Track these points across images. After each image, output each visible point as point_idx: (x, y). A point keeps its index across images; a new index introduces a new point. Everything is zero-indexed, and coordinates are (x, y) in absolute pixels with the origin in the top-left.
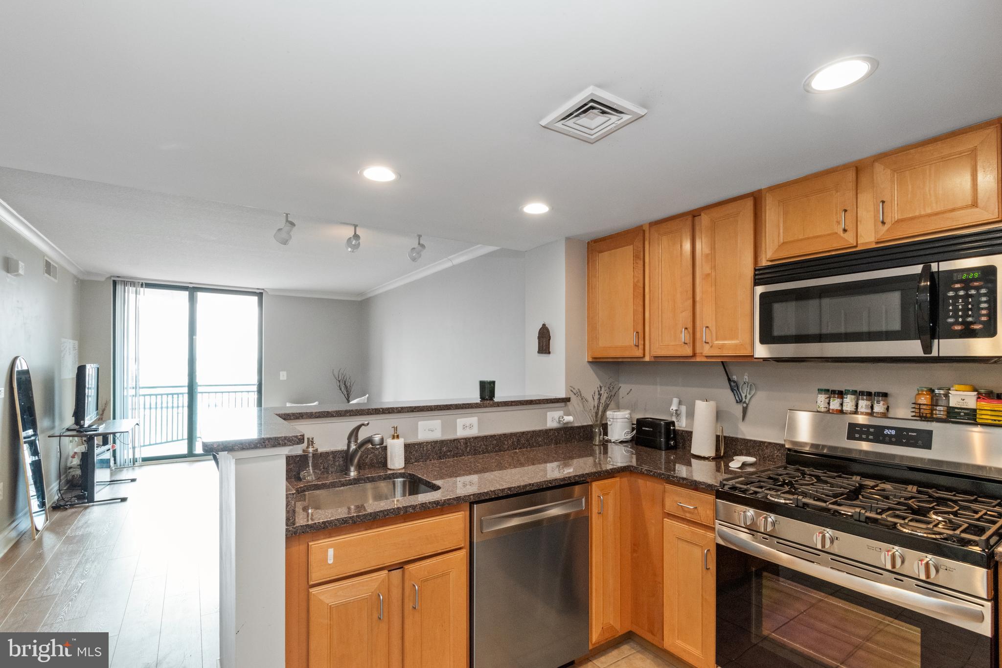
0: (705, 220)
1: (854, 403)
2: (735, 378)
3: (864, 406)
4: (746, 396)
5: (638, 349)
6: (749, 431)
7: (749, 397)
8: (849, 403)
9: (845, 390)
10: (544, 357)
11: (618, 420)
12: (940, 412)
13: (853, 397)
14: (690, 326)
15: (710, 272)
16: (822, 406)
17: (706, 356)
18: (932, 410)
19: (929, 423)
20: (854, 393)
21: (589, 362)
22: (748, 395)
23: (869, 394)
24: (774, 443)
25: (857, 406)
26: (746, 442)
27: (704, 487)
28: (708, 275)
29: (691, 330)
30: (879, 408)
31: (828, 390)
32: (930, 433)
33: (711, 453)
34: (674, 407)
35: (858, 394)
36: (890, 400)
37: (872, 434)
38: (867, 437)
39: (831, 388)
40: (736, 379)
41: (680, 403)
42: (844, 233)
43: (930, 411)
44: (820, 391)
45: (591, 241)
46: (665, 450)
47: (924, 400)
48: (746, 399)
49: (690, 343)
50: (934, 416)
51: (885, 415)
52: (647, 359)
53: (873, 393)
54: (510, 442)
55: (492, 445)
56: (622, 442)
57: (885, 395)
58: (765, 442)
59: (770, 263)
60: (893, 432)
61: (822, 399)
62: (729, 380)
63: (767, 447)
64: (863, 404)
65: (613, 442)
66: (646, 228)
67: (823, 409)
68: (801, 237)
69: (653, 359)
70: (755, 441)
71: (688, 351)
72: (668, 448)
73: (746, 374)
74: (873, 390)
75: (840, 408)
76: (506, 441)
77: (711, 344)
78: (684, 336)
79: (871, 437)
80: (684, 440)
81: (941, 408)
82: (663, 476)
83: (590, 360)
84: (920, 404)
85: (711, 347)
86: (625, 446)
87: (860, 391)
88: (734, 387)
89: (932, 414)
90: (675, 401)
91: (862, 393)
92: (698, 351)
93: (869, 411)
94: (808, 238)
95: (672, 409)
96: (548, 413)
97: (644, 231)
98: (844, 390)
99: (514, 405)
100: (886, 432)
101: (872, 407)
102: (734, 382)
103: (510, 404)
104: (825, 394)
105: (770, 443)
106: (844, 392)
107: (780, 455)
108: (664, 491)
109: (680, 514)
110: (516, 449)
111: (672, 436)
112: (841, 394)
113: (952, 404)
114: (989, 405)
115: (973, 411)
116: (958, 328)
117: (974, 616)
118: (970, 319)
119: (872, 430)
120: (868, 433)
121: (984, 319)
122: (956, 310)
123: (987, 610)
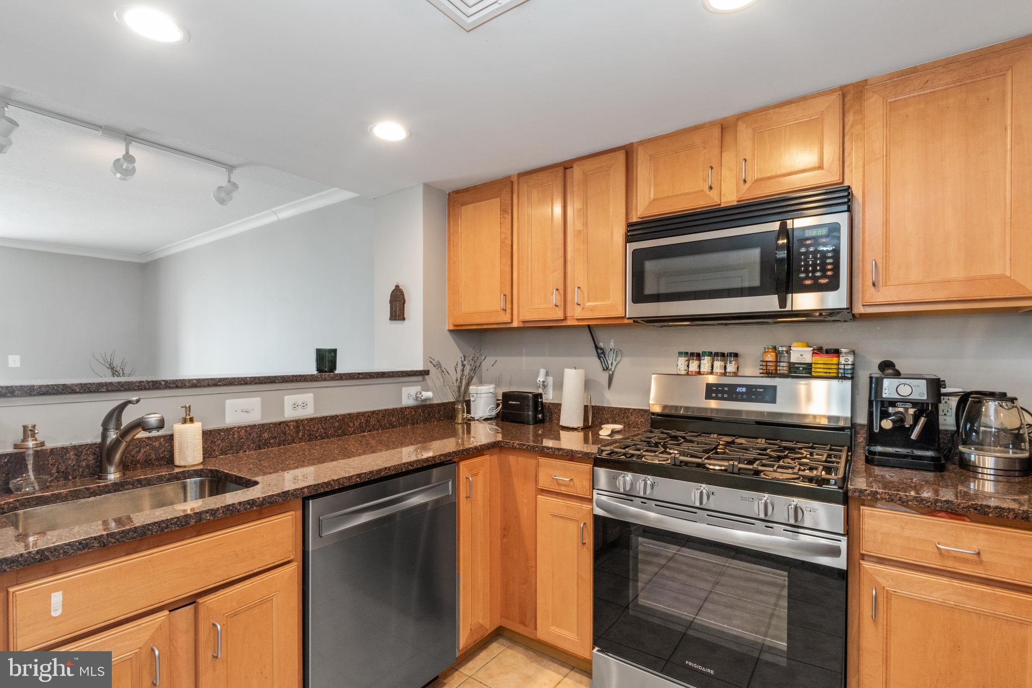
0: (577, 172)
1: (710, 365)
2: (601, 345)
3: (719, 367)
4: (612, 363)
5: (506, 314)
6: (614, 399)
7: (615, 363)
8: (706, 362)
9: (703, 352)
10: (397, 325)
11: (483, 395)
12: (783, 368)
13: (709, 358)
14: (561, 287)
15: (582, 229)
16: (682, 369)
17: (577, 319)
18: (776, 366)
19: (773, 379)
20: (710, 354)
21: (450, 331)
22: (614, 361)
23: (723, 355)
24: (639, 409)
25: (712, 367)
26: (612, 410)
27: (581, 455)
28: (579, 232)
29: (562, 291)
30: (731, 368)
31: (687, 353)
32: (774, 388)
33: (579, 423)
34: (541, 378)
35: (714, 355)
36: (740, 360)
37: (726, 392)
38: (723, 396)
39: (690, 351)
40: (602, 347)
41: (547, 374)
42: (709, 191)
43: (775, 367)
44: (680, 354)
45: (453, 192)
46: (533, 424)
47: (770, 357)
48: (612, 366)
49: (561, 306)
50: (778, 372)
51: (735, 374)
52: (515, 324)
53: (726, 354)
54: (357, 424)
55: (334, 427)
56: (486, 419)
57: (736, 355)
58: (630, 409)
59: (640, 220)
60: (744, 390)
61: (682, 361)
62: (596, 347)
63: (631, 413)
64: (718, 364)
65: (477, 420)
66: (515, 179)
67: (683, 371)
68: (670, 194)
69: (521, 325)
70: (620, 408)
71: (559, 315)
72: (537, 422)
73: (612, 340)
74: (726, 351)
75: (698, 370)
76: (351, 421)
77: (582, 305)
78: (555, 298)
79: (726, 396)
80: (551, 413)
81: (784, 364)
82: (537, 449)
83: (452, 328)
84: (767, 362)
85: (583, 309)
86: (489, 424)
87: (715, 353)
88: (601, 353)
89: (776, 370)
90: (542, 372)
91: (717, 354)
92: (569, 314)
93: (723, 371)
94: (677, 195)
95: (539, 381)
96: (404, 389)
97: (512, 182)
98: (701, 353)
99: (362, 378)
100: (739, 389)
101: (725, 368)
102: (601, 349)
103: (356, 376)
104: (685, 357)
105: (634, 410)
106: (701, 355)
107: (643, 421)
108: (538, 466)
109: (555, 488)
110: (364, 432)
111: (540, 409)
112: (698, 356)
113: (793, 360)
114: (822, 359)
115: (809, 366)
116: (808, 282)
117: (834, 552)
118: (818, 274)
119: (726, 389)
120: (723, 392)
121: (829, 273)
122: (807, 265)
123: (843, 544)
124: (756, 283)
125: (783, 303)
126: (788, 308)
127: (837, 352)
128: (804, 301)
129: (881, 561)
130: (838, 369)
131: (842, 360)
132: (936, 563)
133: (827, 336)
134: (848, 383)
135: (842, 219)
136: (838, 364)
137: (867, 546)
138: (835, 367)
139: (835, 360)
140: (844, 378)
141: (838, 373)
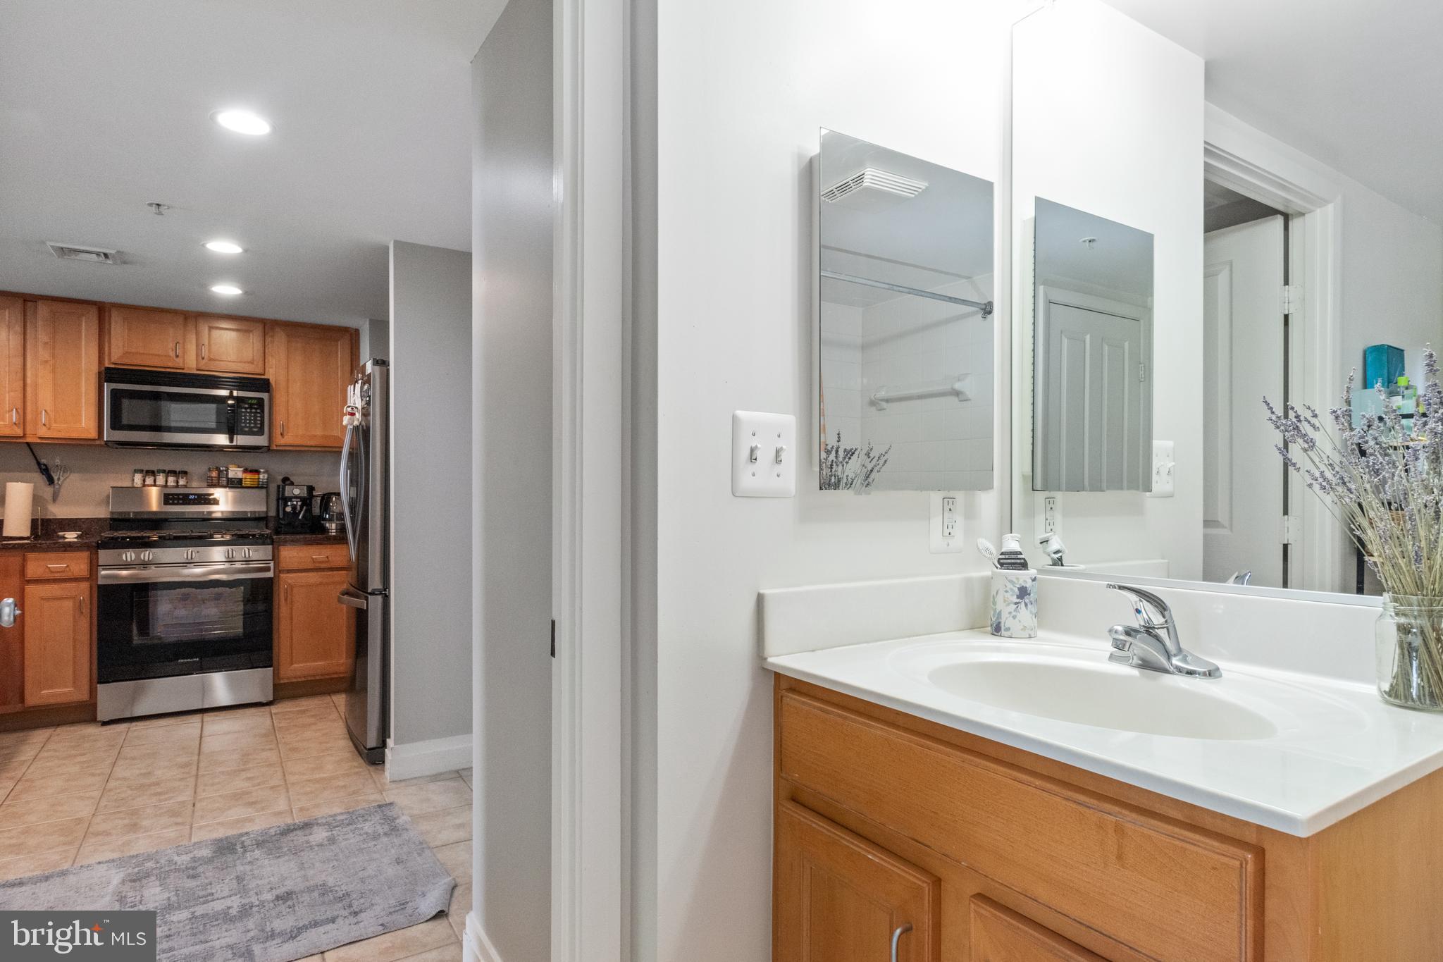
0: (42, 310)
1: (164, 479)
2: (45, 461)
3: (172, 481)
4: (58, 478)
6: (62, 511)
7: (61, 479)
8: (161, 479)
12: (223, 481)
13: (163, 474)
15: (48, 360)
16: (139, 483)
18: (219, 480)
20: (164, 471)
22: (60, 477)
23: (174, 472)
25: (166, 481)
27: (78, 545)
28: (45, 362)
29: (20, 410)
30: (182, 482)
31: (143, 470)
35: (167, 472)
36: (189, 475)
37: (180, 499)
38: (178, 502)
39: (145, 469)
40: (46, 464)
43: (215, 481)
44: (136, 471)
47: (214, 474)
48: (58, 480)
49: (18, 424)
51: (185, 486)
53: (177, 472)
57: (185, 473)
58: (80, 518)
59: (113, 366)
60: (194, 497)
61: (138, 476)
62: (38, 463)
64: (171, 479)
67: (139, 485)
68: (142, 352)
70: (70, 519)
71: (16, 432)
73: (58, 457)
74: (177, 469)
75: (153, 483)
77: (47, 425)
78: (15, 417)
79: (181, 502)
81: (223, 479)
82: (27, 546)
84: (211, 477)
85: (48, 428)
87: (167, 470)
88: (44, 469)
89: (219, 482)
91: (169, 471)
92: (29, 432)
93: (175, 484)
94: (149, 353)
98: (156, 470)
100: (191, 497)
101: (177, 482)
104: (140, 473)
108: (25, 561)
109: (46, 576)
112: (152, 473)
113: (230, 476)
114: (249, 476)
115: (241, 480)
116: (247, 429)
117: (268, 569)
118: (252, 425)
119: (181, 497)
120: (179, 499)
121: (259, 426)
122: (246, 419)
123: (272, 565)
124: (213, 425)
125: (231, 440)
126: (234, 443)
127: (257, 472)
128: (241, 440)
129: (289, 571)
130: (259, 482)
131: (261, 476)
132: (311, 566)
133: (252, 461)
134: (264, 491)
135: (265, 396)
136: (259, 479)
137: (283, 566)
138: (257, 480)
139: (256, 477)
140: (262, 488)
141: (259, 484)
